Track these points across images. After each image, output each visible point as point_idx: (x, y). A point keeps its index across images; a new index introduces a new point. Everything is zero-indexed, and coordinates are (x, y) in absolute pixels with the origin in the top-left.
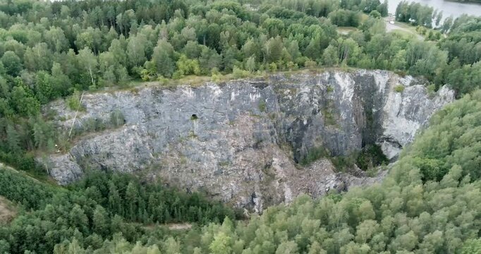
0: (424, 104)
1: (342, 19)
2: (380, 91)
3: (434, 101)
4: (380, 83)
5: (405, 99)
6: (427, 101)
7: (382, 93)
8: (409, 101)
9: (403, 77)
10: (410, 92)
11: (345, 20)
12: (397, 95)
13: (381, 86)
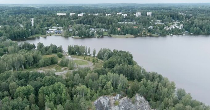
0: (132, 108)
1: (47, 62)
2: (105, 107)
3: (136, 105)
4: (104, 103)
5: (121, 107)
6: (133, 106)
7: (107, 108)
8: (123, 108)
9: (116, 96)
10: (122, 103)
11: (50, 62)
12: (116, 107)
13: (105, 104)
